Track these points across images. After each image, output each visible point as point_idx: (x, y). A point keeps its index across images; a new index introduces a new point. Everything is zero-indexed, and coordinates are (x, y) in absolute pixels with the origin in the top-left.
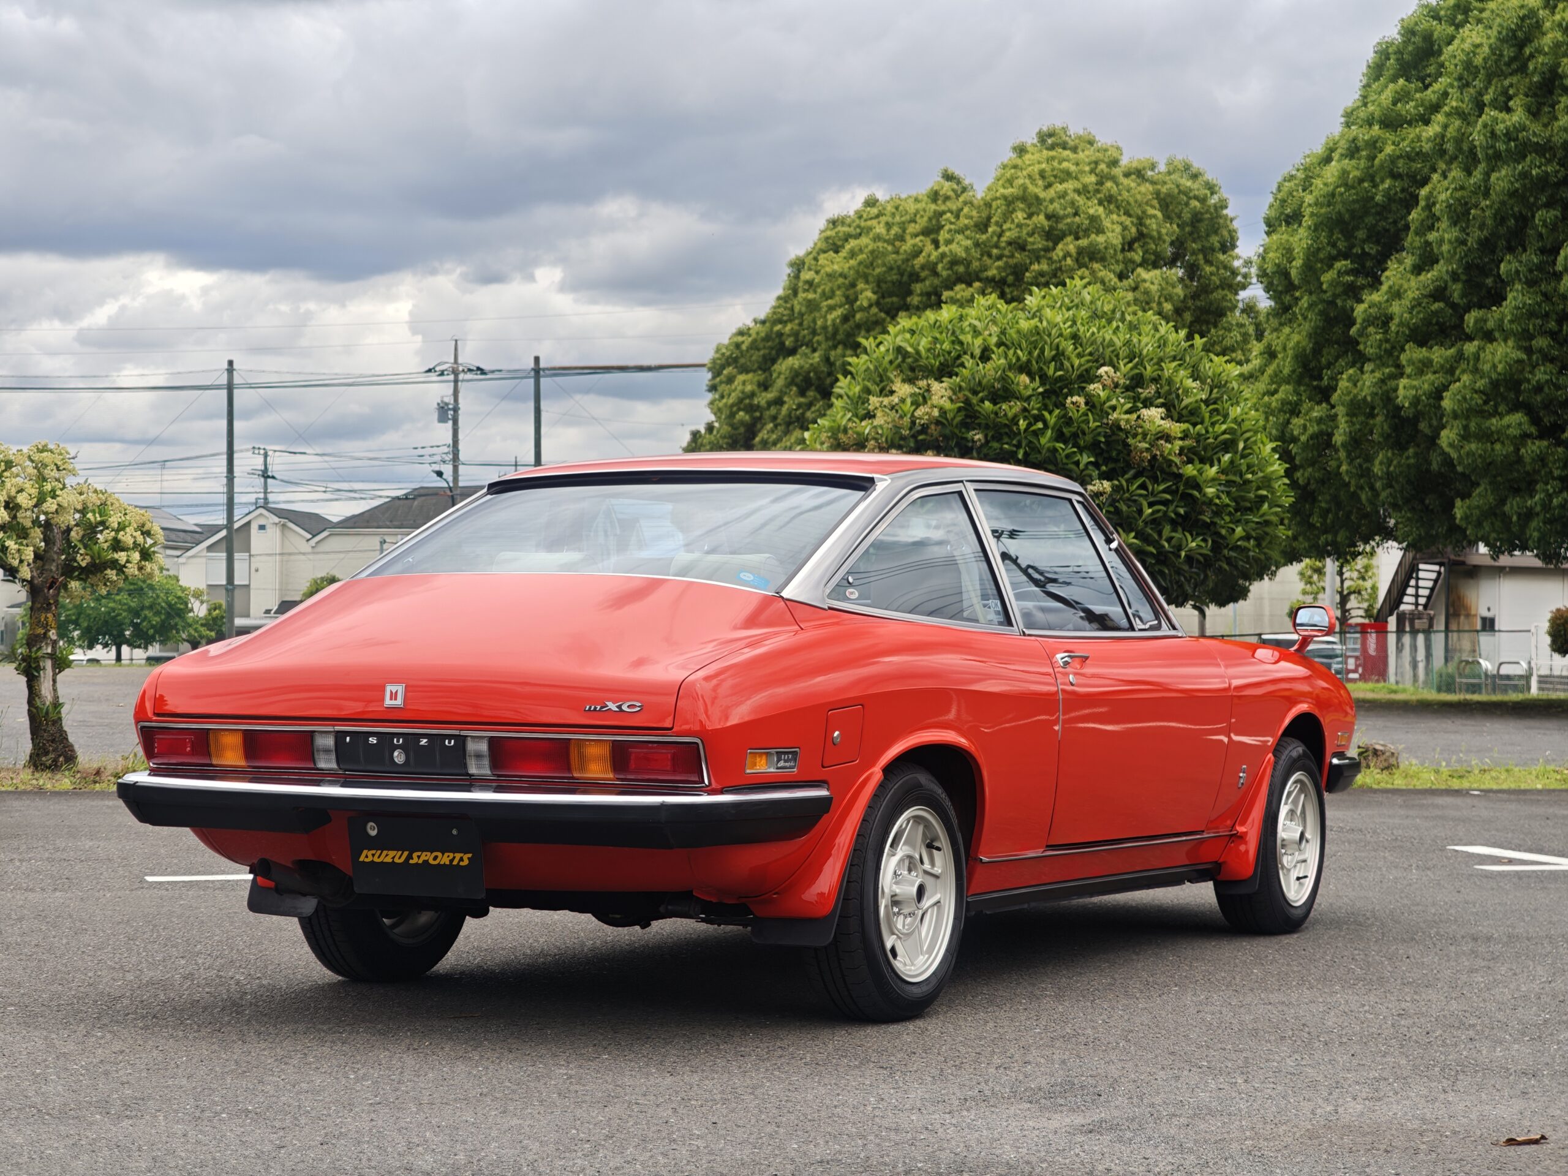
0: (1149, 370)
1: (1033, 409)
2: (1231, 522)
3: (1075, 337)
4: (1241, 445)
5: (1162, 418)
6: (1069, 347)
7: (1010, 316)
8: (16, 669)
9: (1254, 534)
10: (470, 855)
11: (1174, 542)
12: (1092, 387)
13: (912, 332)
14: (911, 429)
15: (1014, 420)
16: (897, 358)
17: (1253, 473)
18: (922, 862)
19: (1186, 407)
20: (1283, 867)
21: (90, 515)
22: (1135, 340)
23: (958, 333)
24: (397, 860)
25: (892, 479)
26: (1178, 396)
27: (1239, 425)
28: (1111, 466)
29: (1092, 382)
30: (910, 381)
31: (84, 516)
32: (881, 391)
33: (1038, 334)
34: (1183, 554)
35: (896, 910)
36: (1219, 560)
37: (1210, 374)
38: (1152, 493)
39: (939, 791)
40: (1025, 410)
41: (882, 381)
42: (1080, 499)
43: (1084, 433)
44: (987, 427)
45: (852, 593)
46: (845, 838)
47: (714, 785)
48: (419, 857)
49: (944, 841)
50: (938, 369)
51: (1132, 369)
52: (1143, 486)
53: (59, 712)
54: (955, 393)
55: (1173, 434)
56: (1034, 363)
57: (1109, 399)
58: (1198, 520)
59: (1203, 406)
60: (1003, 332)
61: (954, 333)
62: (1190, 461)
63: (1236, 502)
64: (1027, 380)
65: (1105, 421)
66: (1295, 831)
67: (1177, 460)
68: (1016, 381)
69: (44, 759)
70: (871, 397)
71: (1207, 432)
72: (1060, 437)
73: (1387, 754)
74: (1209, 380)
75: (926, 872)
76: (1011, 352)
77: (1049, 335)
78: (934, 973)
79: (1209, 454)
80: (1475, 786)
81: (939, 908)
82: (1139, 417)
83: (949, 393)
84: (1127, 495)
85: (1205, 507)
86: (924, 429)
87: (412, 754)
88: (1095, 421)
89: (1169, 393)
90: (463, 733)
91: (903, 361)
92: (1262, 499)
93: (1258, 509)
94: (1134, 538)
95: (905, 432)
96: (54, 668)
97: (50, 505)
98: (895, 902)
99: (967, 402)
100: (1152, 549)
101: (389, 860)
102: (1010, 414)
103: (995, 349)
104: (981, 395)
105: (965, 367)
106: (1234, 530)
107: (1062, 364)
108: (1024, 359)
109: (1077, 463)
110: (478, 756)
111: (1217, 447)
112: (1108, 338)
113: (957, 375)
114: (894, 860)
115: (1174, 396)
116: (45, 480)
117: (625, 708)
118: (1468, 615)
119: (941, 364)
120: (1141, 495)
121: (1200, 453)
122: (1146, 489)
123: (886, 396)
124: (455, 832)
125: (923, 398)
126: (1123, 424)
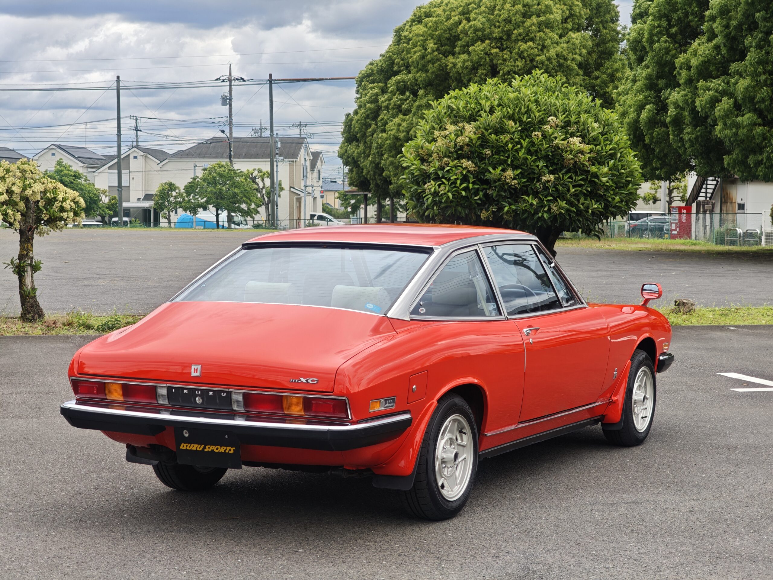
0: (573, 118)
1: (516, 138)
2: (613, 194)
3: (536, 101)
4: (619, 155)
5: (580, 143)
6: (533, 106)
7: (504, 89)
8: (13, 271)
9: (624, 199)
10: (234, 448)
11: (585, 205)
12: (545, 127)
13: (456, 98)
14: (454, 148)
15: (506, 144)
16: (448, 111)
17: (624, 169)
18: (457, 439)
19: (592, 137)
20: (635, 413)
21: (48, 194)
22: (567, 103)
23: (479, 98)
24: (198, 449)
25: (443, 248)
26: (588, 131)
27: (618, 145)
28: (554, 167)
29: (545, 124)
30: (455, 123)
31: (45, 194)
32: (440, 128)
33: (518, 99)
34: (590, 211)
35: (444, 466)
36: (607, 213)
37: (604, 119)
38: (575, 181)
39: (465, 405)
40: (512, 139)
41: (441, 123)
42: (536, 243)
43: (541, 150)
44: (493, 147)
45: (422, 310)
46: (419, 437)
47: (354, 419)
48: (209, 448)
49: (467, 429)
50: (469, 117)
51: (565, 118)
52: (570, 177)
53: (35, 293)
54: (477, 130)
55: (585, 151)
56: (516, 115)
57: (553, 133)
58: (597, 193)
59: (600, 136)
60: (501, 99)
61: (476, 99)
62: (593, 164)
63: (616, 184)
64: (513, 123)
65: (551, 144)
66: (641, 396)
67: (587, 164)
68: (507, 124)
69: (28, 316)
70: (435, 131)
71: (602, 149)
72: (529, 152)
73: (689, 305)
74: (603, 122)
75: (459, 445)
76: (505, 109)
77: (524, 101)
78: (463, 495)
79: (603, 160)
80: (732, 323)
81: (465, 462)
82: (568, 142)
83: (474, 130)
84: (562, 181)
85: (600, 187)
86: (461, 148)
87: (205, 400)
88: (546, 144)
89: (584, 129)
90: (230, 390)
91: (451, 113)
92: (629, 182)
93: (627, 187)
94: (566, 204)
95: (452, 150)
96: (32, 270)
97: (29, 192)
98: (443, 462)
99: (483, 134)
100: (574, 209)
101: (194, 449)
102: (504, 141)
103: (497, 108)
104: (490, 131)
105: (482, 117)
106: (615, 199)
107: (530, 115)
108: (511, 112)
109: (538, 166)
110: (238, 402)
111: (607, 157)
112: (553, 102)
113: (478, 120)
114: (443, 441)
115: (586, 131)
116: (26, 178)
117: (310, 381)
118: (731, 202)
119: (470, 115)
120: (569, 182)
121: (598, 160)
122: (572, 179)
123: (443, 130)
124: (226, 437)
125: (460, 133)
126: (560, 146)
